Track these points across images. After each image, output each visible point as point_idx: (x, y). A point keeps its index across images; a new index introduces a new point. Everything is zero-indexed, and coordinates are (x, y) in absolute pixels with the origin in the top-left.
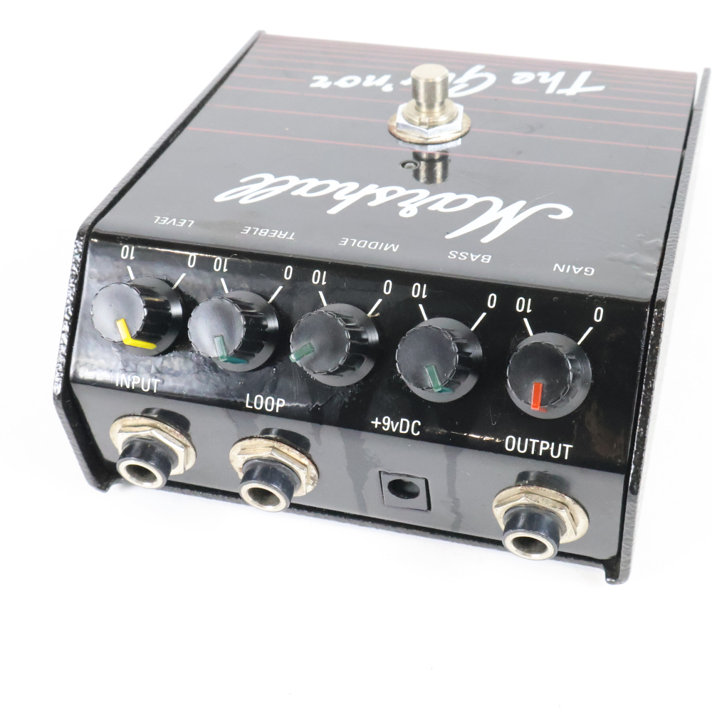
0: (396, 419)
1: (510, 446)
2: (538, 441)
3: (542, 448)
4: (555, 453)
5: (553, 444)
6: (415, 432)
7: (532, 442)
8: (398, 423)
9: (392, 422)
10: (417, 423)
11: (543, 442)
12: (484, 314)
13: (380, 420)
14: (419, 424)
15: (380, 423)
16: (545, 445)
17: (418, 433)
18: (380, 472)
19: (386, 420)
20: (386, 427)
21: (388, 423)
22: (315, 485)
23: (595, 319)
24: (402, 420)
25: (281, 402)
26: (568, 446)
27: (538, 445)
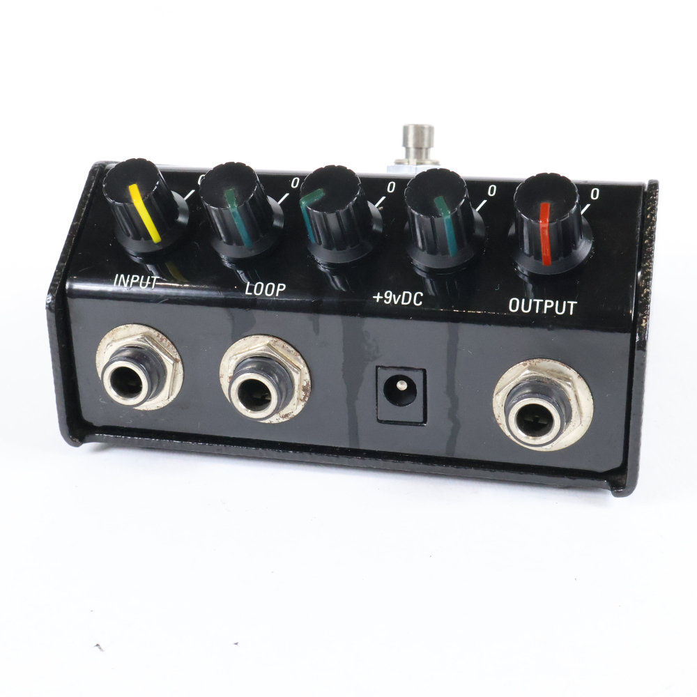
0: (397, 292)
1: (514, 307)
2: (542, 301)
3: (546, 306)
4: (560, 310)
5: (557, 302)
6: (418, 302)
7: (536, 302)
8: (400, 296)
9: (394, 296)
10: (419, 295)
11: (547, 301)
12: (485, 201)
13: (382, 294)
14: (422, 294)
15: (382, 297)
16: (549, 304)
17: (421, 303)
18: (377, 367)
19: (388, 295)
20: (388, 300)
21: (390, 297)
22: (307, 399)
23: (592, 197)
24: (404, 293)
25: (281, 287)
26: (572, 303)
27: (542, 305)
